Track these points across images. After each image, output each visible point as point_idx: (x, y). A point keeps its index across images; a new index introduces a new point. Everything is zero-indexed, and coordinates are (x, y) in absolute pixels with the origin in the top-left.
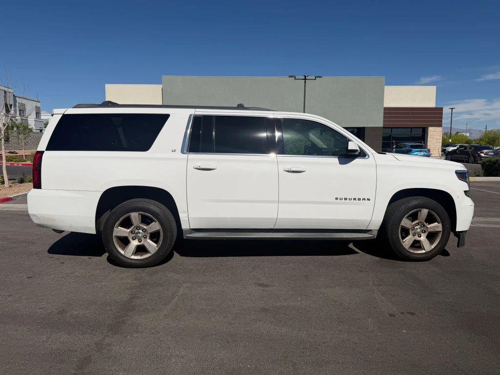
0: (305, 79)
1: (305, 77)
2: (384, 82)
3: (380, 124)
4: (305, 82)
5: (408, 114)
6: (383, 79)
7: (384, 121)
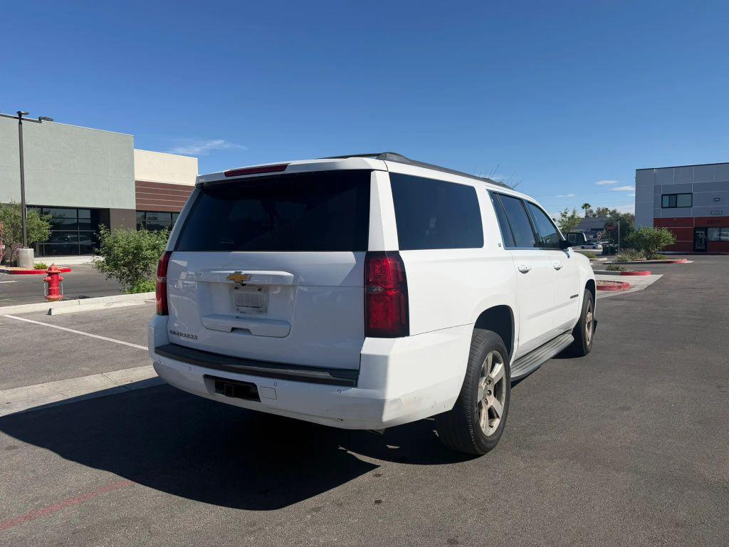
0: (20, 118)
1: (20, 114)
2: (133, 144)
3: (132, 205)
4: (20, 123)
5: (167, 192)
6: (131, 137)
7: (137, 201)
